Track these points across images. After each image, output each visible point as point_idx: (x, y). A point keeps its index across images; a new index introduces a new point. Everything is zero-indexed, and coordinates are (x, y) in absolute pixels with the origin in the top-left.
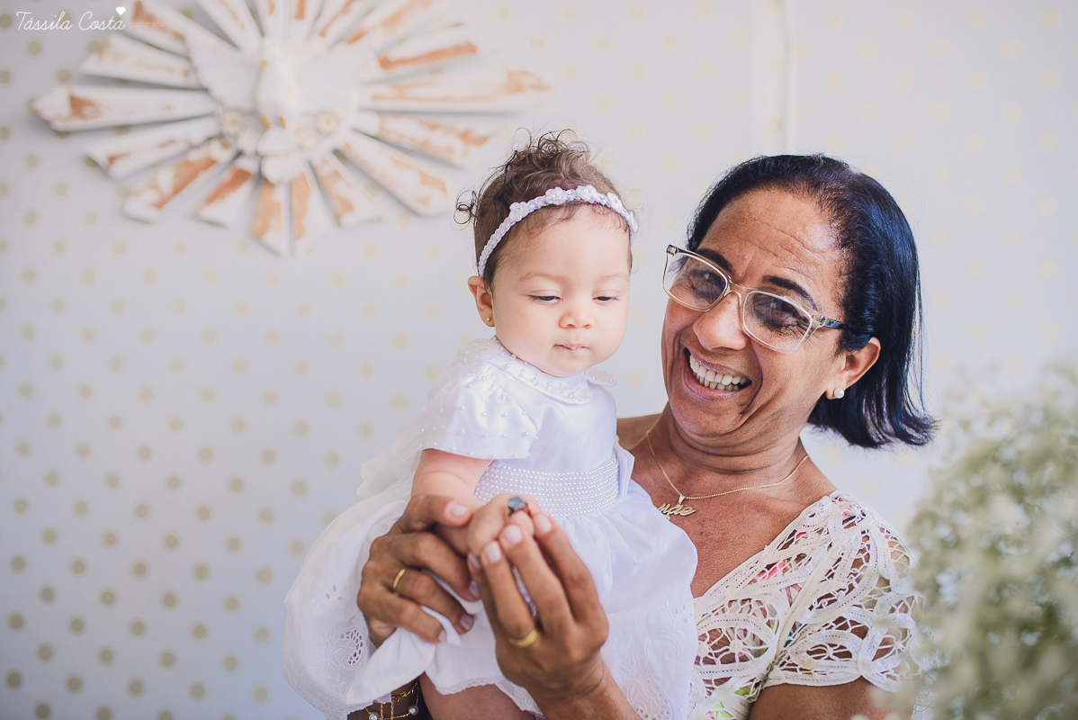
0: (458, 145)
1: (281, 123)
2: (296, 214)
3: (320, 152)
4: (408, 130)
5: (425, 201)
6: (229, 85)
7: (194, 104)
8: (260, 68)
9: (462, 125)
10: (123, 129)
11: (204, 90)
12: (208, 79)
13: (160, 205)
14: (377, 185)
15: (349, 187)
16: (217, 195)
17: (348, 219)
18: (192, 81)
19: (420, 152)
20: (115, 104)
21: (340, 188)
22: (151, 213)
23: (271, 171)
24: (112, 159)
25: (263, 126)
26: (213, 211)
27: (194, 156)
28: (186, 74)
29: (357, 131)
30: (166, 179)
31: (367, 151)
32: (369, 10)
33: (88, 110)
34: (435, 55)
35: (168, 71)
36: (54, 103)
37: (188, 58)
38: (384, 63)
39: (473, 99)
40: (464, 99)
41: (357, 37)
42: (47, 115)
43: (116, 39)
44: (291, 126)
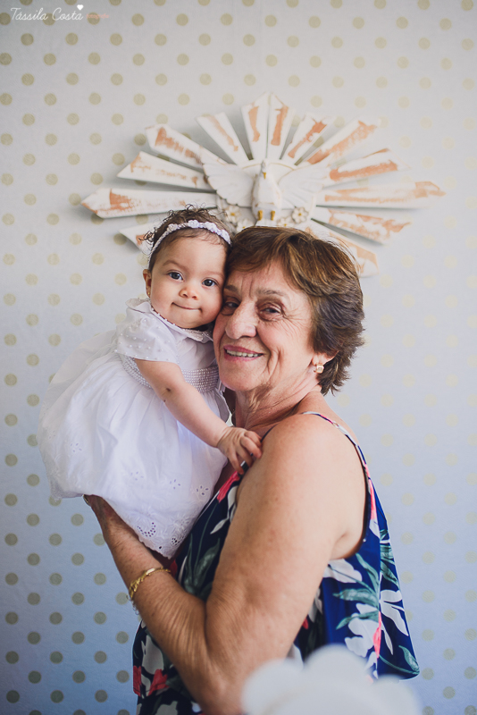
0: (383, 231)
1: (272, 214)
4: (350, 220)
6: (231, 189)
7: (203, 199)
8: (255, 179)
9: (386, 217)
10: (144, 217)
11: (214, 192)
12: (214, 186)
18: (200, 185)
19: (359, 234)
20: (142, 199)
24: (141, 239)
28: (195, 180)
29: (315, 219)
32: (320, 143)
33: (123, 205)
34: (369, 170)
35: (184, 178)
36: (99, 200)
37: (202, 171)
38: (335, 175)
39: (393, 200)
40: (387, 200)
41: (317, 159)
42: (94, 208)
43: (143, 155)
44: (275, 218)
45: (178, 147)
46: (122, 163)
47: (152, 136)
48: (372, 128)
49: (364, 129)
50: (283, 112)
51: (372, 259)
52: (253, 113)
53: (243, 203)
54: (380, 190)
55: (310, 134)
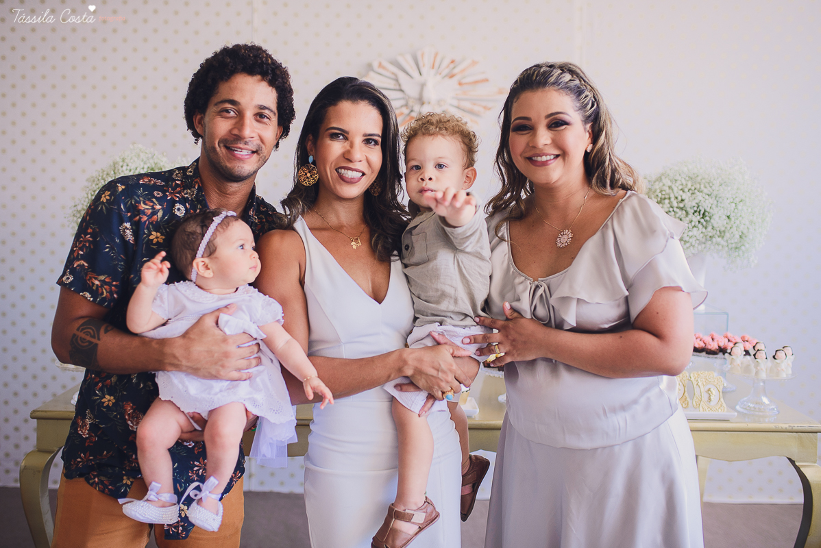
0: (483, 111)
1: (429, 103)
4: (467, 105)
6: (411, 90)
7: (398, 94)
8: (423, 86)
9: (484, 104)
11: (401, 90)
12: (404, 87)
18: (397, 88)
19: (471, 112)
25: (423, 104)
28: (395, 85)
29: (450, 105)
32: (455, 67)
34: (476, 82)
35: (390, 84)
37: (397, 80)
38: (460, 84)
39: (487, 96)
40: (484, 96)
41: (452, 76)
43: (371, 73)
45: (386, 69)
47: (375, 65)
48: (478, 62)
49: (474, 63)
50: (436, 55)
52: (423, 55)
53: (417, 96)
54: (481, 90)
55: (448, 66)
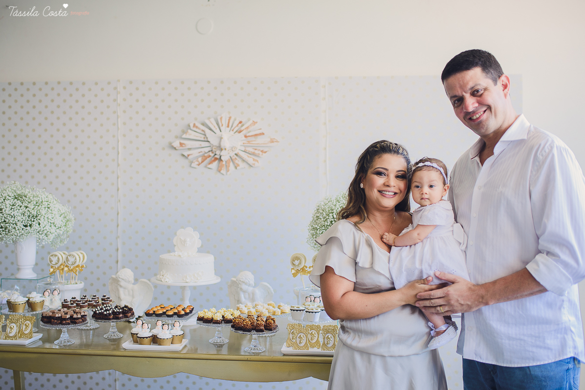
0: (261, 153)
1: (225, 149)
2: (227, 167)
3: (232, 154)
4: (250, 150)
5: (254, 164)
6: (214, 141)
7: (207, 144)
8: (221, 138)
9: (261, 149)
10: (190, 149)
12: (209, 140)
13: (199, 165)
14: (244, 161)
15: (238, 161)
16: (210, 163)
17: (238, 168)
18: (206, 140)
19: (254, 154)
20: (189, 144)
21: (236, 162)
22: (197, 166)
23: (222, 158)
24: (188, 155)
25: (221, 150)
26: (210, 166)
27: (206, 155)
28: (204, 138)
29: (240, 150)
30: (200, 160)
31: (242, 154)
32: (242, 126)
33: (183, 145)
34: (256, 135)
35: (201, 137)
36: (176, 144)
37: (205, 135)
38: (246, 137)
39: (264, 144)
40: (262, 144)
41: (240, 132)
42: (175, 146)
43: (189, 131)
44: (227, 150)
45: (199, 129)
46: (184, 132)
47: (192, 125)
48: (257, 122)
49: (254, 123)
50: (230, 118)
51: (258, 161)
52: (221, 118)
53: (218, 145)
54: (260, 140)
55: (238, 125)
